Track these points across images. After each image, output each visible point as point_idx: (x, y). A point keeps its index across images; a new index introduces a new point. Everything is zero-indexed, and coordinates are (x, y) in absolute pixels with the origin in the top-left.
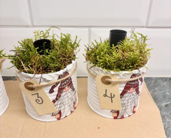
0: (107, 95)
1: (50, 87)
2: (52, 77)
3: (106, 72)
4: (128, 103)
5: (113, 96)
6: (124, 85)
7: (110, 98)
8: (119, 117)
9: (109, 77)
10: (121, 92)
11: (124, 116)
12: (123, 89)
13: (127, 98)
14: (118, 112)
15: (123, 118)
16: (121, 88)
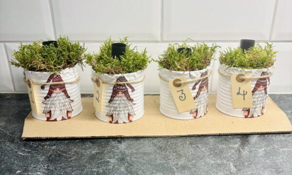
0: (240, 93)
1: (194, 84)
2: (197, 74)
3: (241, 71)
4: (258, 101)
5: (245, 93)
6: (255, 82)
7: (243, 96)
8: (249, 116)
9: (243, 75)
10: (252, 89)
11: (254, 116)
12: (254, 86)
13: (257, 96)
14: (248, 111)
15: (253, 117)
16: (252, 85)
